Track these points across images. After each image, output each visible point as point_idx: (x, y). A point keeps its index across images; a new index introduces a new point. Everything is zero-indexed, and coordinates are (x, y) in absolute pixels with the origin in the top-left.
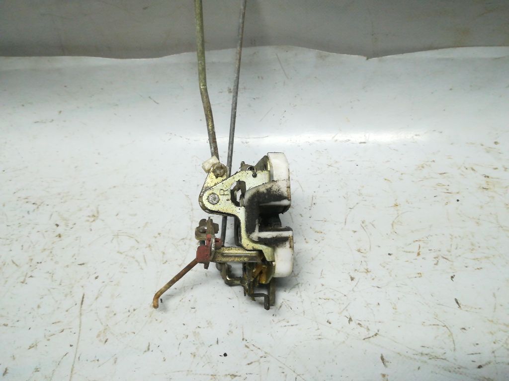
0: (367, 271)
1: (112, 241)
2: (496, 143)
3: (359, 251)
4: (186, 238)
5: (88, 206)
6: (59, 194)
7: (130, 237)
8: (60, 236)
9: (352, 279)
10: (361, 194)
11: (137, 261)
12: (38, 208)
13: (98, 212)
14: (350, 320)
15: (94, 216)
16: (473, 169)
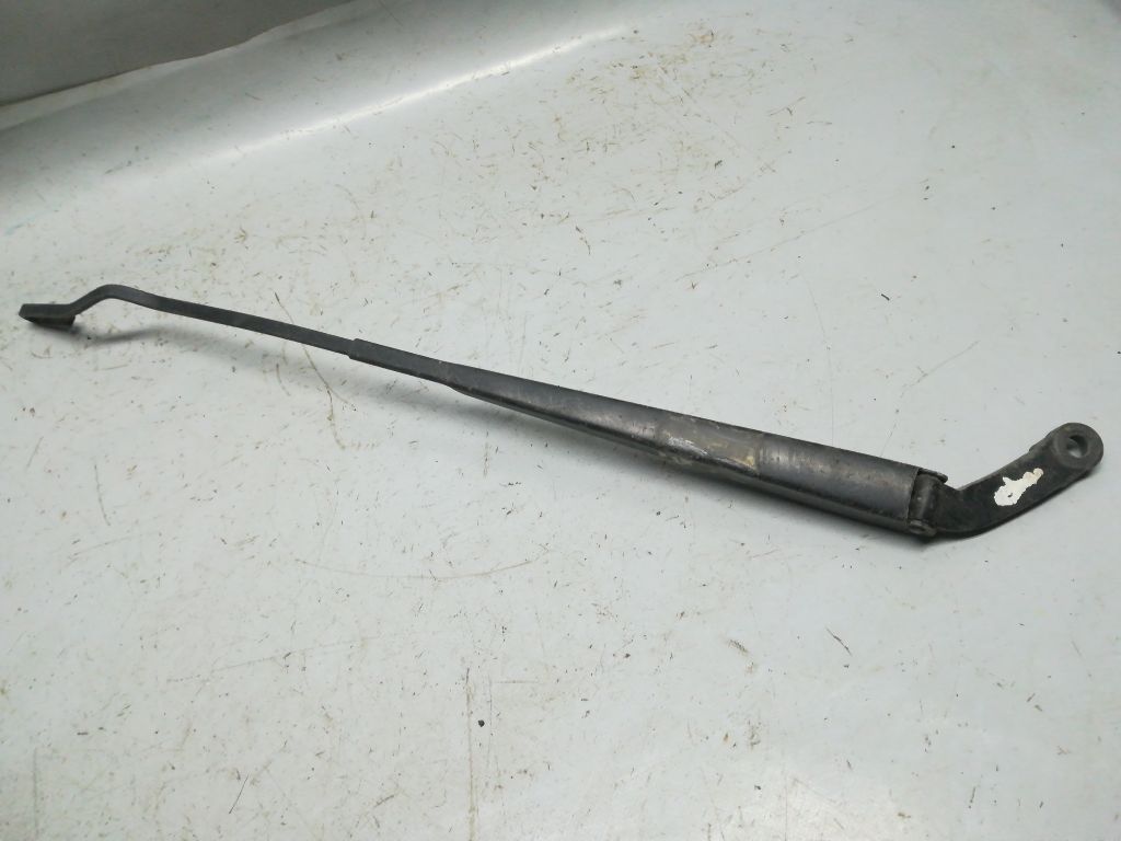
1: (277, 247)
2: (635, 32)
3: (534, 166)
4: (357, 218)
6: (185, 234)
7: (296, 237)
8: (214, 264)
10: (520, 122)
11: (316, 252)
12: (168, 253)
13: (244, 232)
14: (543, 216)
15: (241, 236)
16: (621, 65)
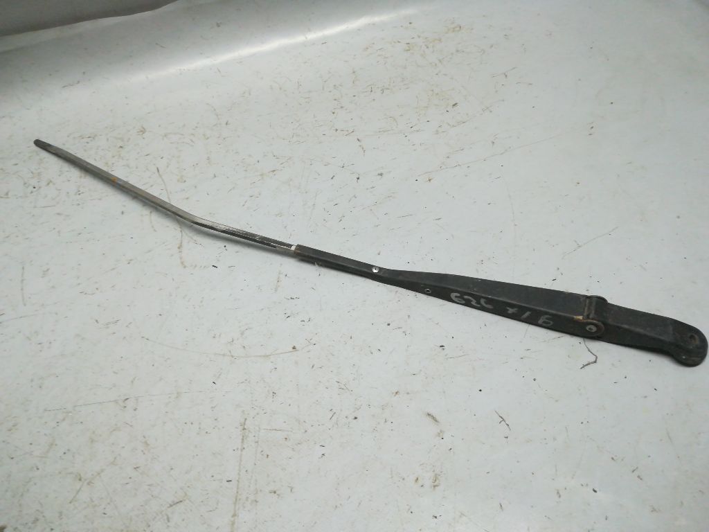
0: (342, 107)
3: (335, 100)
4: (217, 124)
5: (134, 128)
7: (176, 134)
9: (333, 113)
10: (330, 73)
11: (187, 144)
12: (94, 139)
13: (144, 128)
14: (337, 130)
15: (141, 131)
16: (399, 42)
